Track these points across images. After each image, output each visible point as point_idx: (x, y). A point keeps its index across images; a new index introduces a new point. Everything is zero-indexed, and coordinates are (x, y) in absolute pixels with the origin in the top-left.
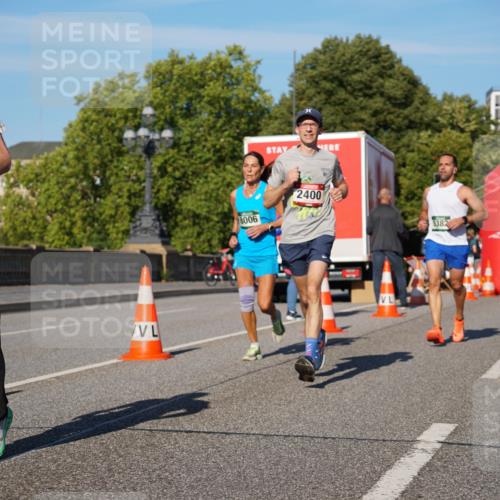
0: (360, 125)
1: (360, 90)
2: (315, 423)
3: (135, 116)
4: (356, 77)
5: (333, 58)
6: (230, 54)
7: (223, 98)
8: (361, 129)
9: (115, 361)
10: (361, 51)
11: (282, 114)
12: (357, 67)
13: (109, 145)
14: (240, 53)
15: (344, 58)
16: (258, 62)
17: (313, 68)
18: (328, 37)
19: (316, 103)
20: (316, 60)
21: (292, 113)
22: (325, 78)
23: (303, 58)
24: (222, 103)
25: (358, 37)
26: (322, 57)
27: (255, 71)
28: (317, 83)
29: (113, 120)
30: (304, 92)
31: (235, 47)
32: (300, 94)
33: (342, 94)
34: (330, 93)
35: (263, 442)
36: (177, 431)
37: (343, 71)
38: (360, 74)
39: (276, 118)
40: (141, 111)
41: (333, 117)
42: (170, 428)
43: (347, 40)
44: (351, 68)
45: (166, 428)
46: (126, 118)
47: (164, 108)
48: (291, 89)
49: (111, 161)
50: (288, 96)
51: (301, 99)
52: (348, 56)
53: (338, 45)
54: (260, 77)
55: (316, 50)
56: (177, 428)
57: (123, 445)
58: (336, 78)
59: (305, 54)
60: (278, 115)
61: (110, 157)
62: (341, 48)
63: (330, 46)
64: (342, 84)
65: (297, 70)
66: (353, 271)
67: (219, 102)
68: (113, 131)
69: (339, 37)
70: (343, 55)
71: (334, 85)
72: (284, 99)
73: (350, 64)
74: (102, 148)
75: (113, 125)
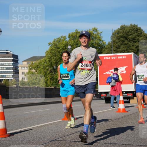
0: (132, 50)
1: (132, 40)
2: (119, 140)
3: (66, 48)
4: (130, 37)
5: (124, 31)
6: (93, 30)
7: (91, 43)
8: (132, 52)
9: (60, 120)
10: (132, 29)
11: (109, 47)
12: (131, 33)
13: (58, 57)
14: (96, 30)
15: (127, 31)
16: (101, 32)
17: (118, 34)
18: (122, 25)
19: (119, 44)
20: (119, 32)
21: (111, 47)
22: (121, 37)
23: (115, 31)
24: (91, 45)
25: (131, 25)
26: (120, 31)
27: (100, 35)
28: (119, 38)
29: (59, 50)
30: (115, 41)
31: (95, 28)
32: (114, 42)
33: (126, 42)
34: (123, 41)
35: (104, 145)
36: (78, 142)
37: (127, 35)
38: (132, 36)
39: (107, 49)
40: (67, 47)
41: (124, 48)
42: (76, 141)
43: (128, 26)
44: (129, 34)
45: (75, 141)
46: (63, 49)
47: (74, 46)
48: (111, 40)
49: (59, 62)
50: (110, 42)
51: (114, 43)
52: (128, 30)
53: (125, 27)
54: (102, 37)
55: (119, 29)
56: (78, 141)
57: (63, 145)
58: (125, 37)
59: (115, 30)
60: (108, 48)
61: (58, 61)
62: (126, 28)
63: (123, 28)
64: (126, 39)
65: (113, 35)
66: (131, 94)
67: (90, 44)
68: (59, 53)
69: (125, 25)
70: (127, 30)
71: (124, 39)
72: (109, 43)
73: (129, 33)
74: (56, 58)
75: (59, 51)
